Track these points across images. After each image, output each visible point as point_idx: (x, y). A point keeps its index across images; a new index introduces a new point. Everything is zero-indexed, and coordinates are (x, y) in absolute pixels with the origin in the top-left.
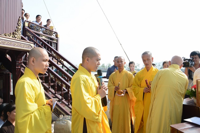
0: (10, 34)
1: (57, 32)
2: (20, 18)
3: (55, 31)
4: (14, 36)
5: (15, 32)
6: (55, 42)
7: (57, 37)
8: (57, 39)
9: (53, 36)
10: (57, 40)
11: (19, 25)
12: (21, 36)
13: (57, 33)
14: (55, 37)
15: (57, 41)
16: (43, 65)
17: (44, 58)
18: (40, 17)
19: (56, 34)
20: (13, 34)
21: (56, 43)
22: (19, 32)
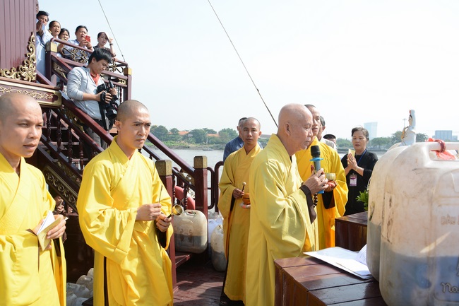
0: (11, 71)
1: (127, 62)
2: (33, 36)
3: (122, 61)
4: (20, 74)
5: (21, 66)
6: (123, 84)
7: (126, 74)
8: (126, 77)
9: (116, 72)
10: (127, 81)
11: (31, 50)
12: (35, 74)
13: (126, 65)
14: (122, 74)
15: (127, 84)
16: (18, 135)
17: (20, 118)
18: (84, 30)
19: (124, 67)
20: (18, 70)
21: (124, 88)
22: (31, 65)
